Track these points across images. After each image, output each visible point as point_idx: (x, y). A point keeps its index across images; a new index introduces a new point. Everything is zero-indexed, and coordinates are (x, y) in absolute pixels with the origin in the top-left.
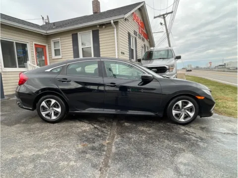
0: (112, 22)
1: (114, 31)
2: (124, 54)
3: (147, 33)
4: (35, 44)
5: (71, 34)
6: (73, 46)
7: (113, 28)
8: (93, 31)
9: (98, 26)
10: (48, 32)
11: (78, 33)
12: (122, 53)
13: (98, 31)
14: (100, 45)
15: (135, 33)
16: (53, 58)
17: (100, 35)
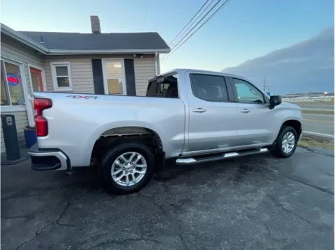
0: (156, 54)
1: (154, 63)
4: (31, 68)
5: (90, 60)
7: (154, 60)
8: (126, 61)
9: (135, 56)
11: (103, 60)
13: (132, 60)
14: (137, 78)
16: (55, 90)
17: (135, 65)
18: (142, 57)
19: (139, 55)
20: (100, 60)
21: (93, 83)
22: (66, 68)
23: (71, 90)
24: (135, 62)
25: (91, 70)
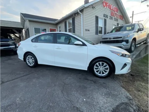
0: (78, 11)
1: (81, 16)
2: (89, 30)
3: (123, 15)
4: (50, 29)
5: (64, 22)
6: (65, 28)
7: (81, 15)
8: (72, 18)
9: (74, 15)
10: (55, 22)
11: (67, 21)
12: (86, 30)
13: (74, 18)
14: (75, 26)
15: (106, 16)
17: (75, 20)
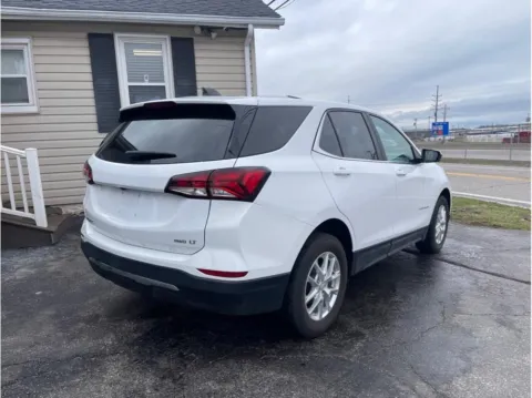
0: (251, 28)
5: (85, 35)
11: (117, 36)
17: (197, 54)
18: (214, 35)
19: (208, 30)
20: (111, 37)
21: (91, 94)
22: (20, 53)
23: (34, 109)
24: (196, 47)
25: (87, 60)
